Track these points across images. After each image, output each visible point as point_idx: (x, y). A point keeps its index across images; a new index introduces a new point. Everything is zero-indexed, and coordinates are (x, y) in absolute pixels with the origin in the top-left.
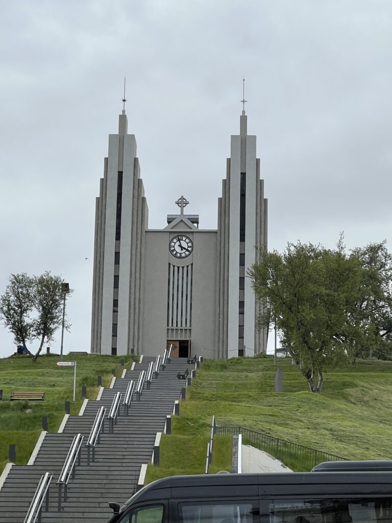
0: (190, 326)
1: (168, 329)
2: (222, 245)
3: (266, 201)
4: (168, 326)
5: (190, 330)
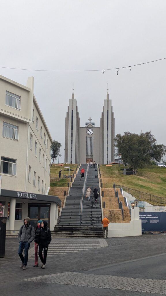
0: (93, 154)
1: (86, 156)
2: (102, 131)
3: (114, 118)
5: (93, 156)
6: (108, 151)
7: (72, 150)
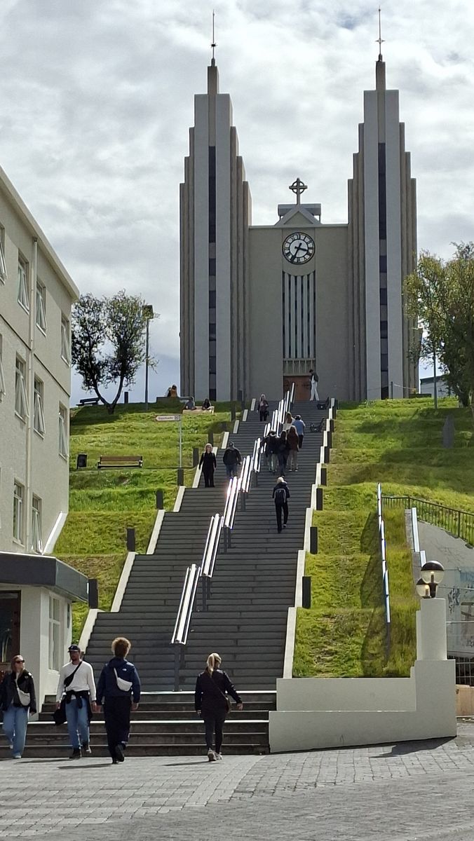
1: (284, 362)
2: (355, 245)
3: (413, 181)
4: (284, 357)
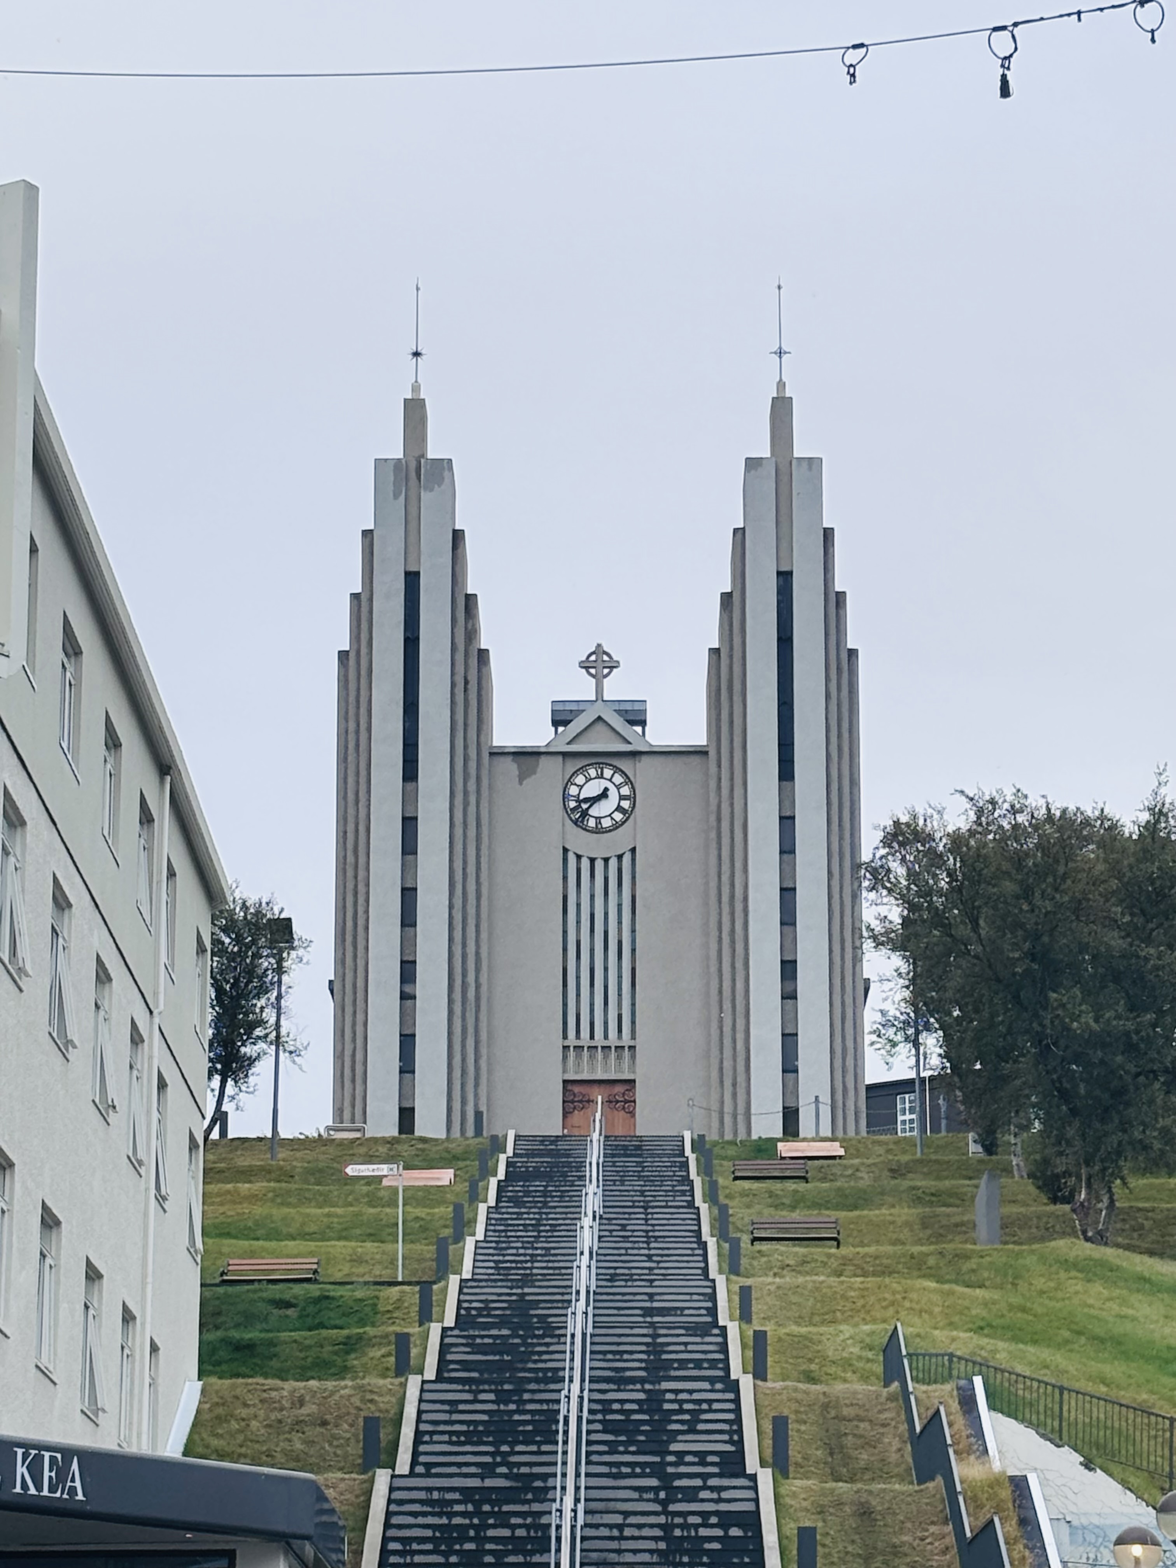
0: (633, 1038)
1: (566, 1048)
2: (725, 792)
3: (853, 653)
4: (565, 1037)
5: (632, 1048)
6: (789, 995)
7: (407, 997)
